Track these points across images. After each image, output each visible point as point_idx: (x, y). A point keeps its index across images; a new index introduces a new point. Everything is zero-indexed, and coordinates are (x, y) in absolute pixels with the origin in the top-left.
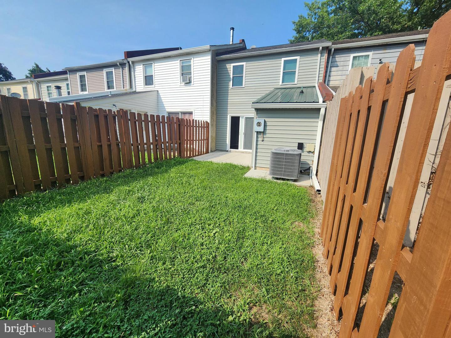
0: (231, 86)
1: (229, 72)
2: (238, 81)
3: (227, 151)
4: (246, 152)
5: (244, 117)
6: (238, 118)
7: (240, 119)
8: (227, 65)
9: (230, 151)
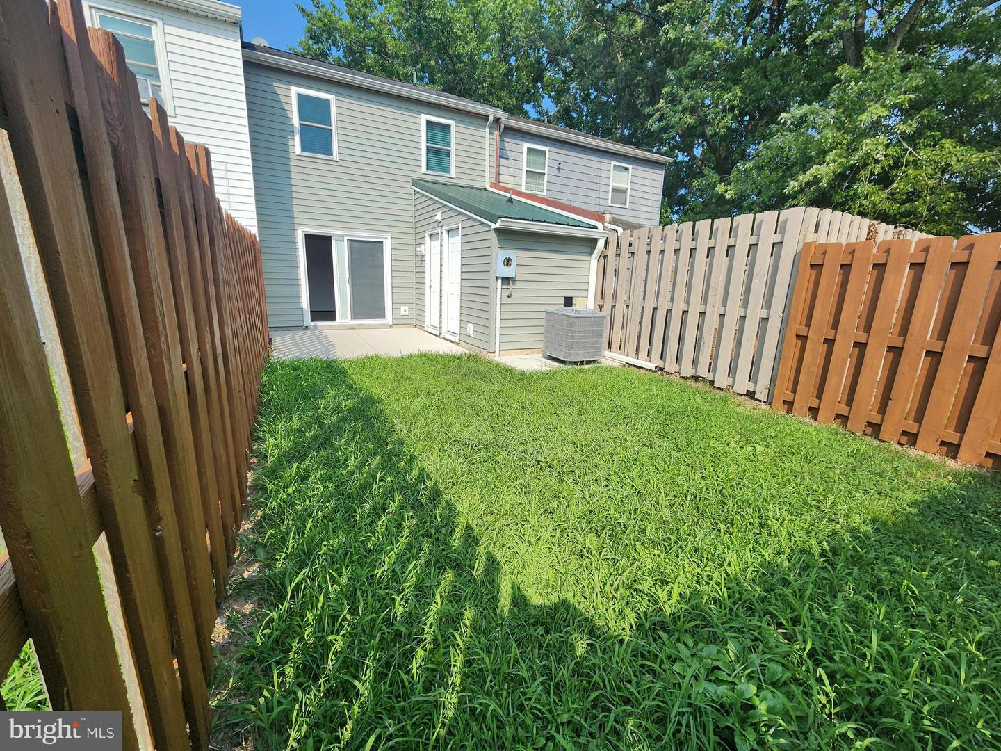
0: (298, 150)
1: (286, 107)
2: (318, 141)
3: (306, 328)
4: (360, 326)
5: (346, 238)
6: (327, 240)
7: (333, 242)
8: (275, 84)
9: (315, 328)
